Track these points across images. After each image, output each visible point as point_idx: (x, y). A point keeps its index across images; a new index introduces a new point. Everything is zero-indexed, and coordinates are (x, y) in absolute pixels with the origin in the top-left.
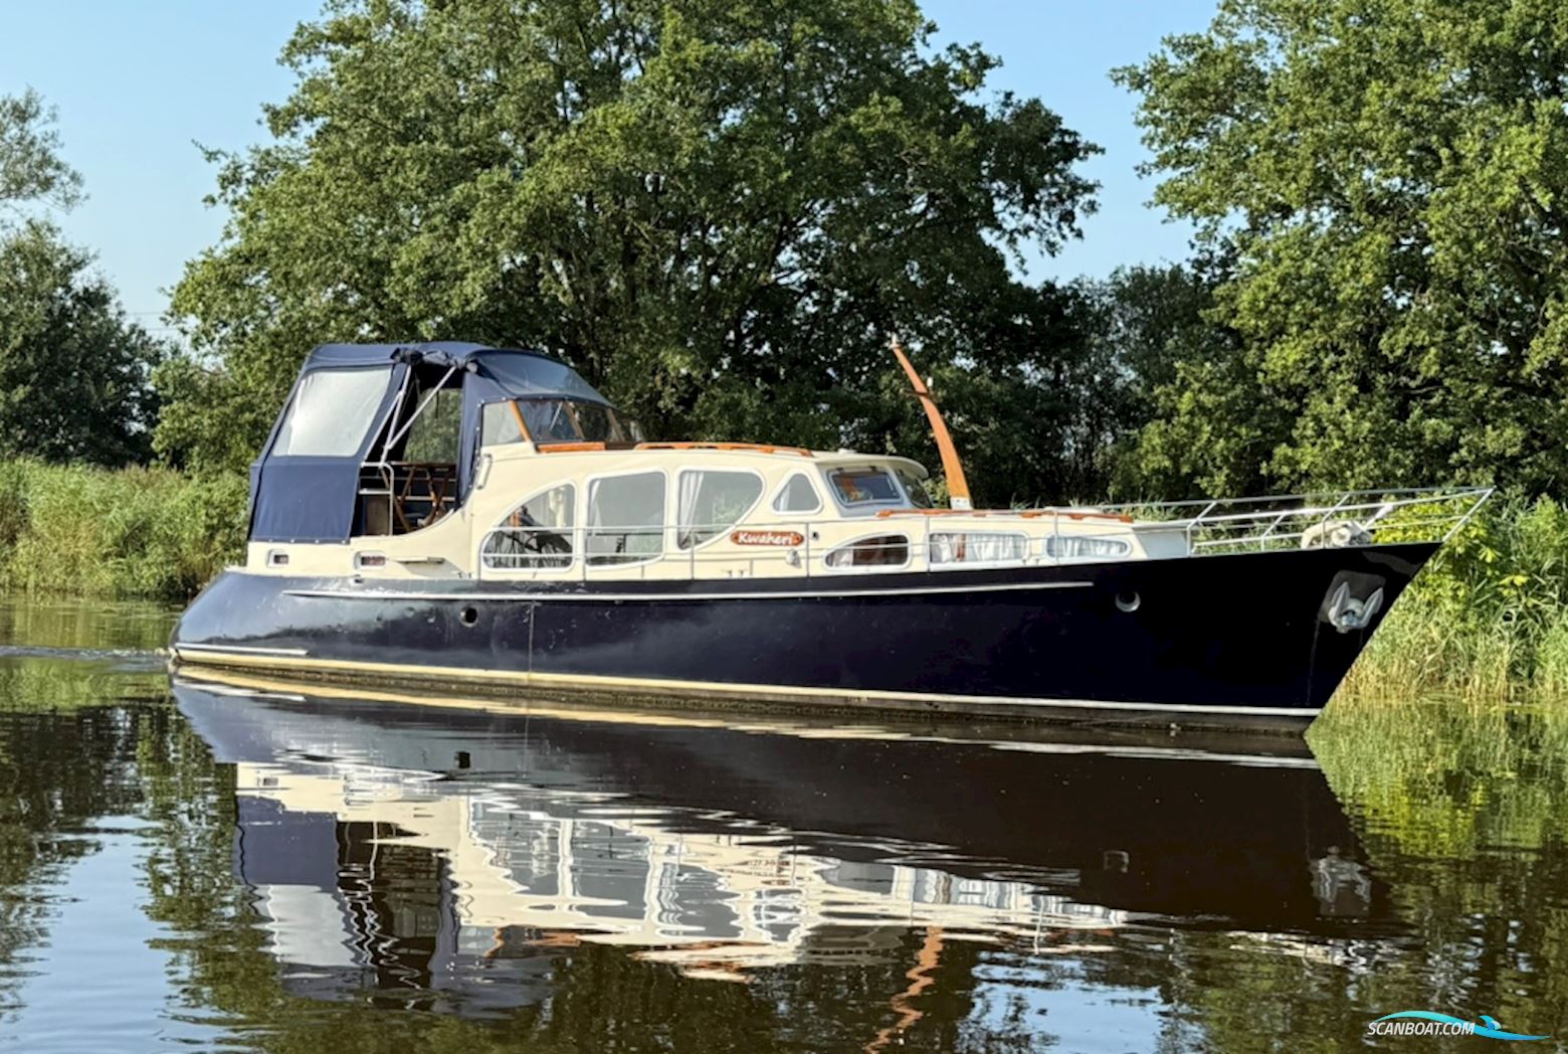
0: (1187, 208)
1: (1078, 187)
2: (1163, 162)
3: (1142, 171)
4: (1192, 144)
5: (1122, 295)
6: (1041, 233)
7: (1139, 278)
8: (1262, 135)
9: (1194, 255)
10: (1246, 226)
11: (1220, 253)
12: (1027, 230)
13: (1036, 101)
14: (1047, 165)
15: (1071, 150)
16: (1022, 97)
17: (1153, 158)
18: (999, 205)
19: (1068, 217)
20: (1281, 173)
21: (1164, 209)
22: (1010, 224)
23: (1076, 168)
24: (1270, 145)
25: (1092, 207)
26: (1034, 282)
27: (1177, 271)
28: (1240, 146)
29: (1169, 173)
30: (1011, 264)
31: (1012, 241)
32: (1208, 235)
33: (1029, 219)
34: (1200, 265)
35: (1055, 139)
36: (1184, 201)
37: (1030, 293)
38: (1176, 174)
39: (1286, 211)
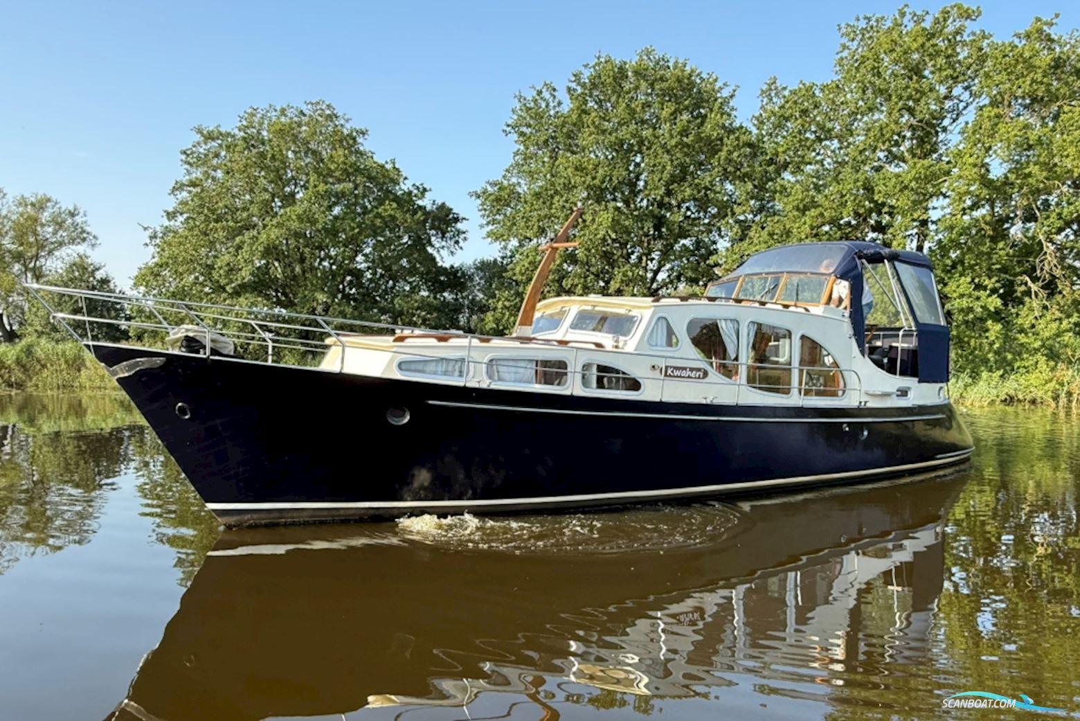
0: (497, 239)
1: (459, 232)
2: (488, 223)
3: (482, 226)
4: (497, 217)
5: (477, 268)
6: (448, 248)
7: (483, 263)
8: (521, 214)
9: (501, 255)
10: (517, 244)
11: (509, 254)
12: (443, 247)
13: (443, 204)
14: (448, 223)
15: (456, 220)
16: (439, 202)
17: (485, 222)
18: (433, 239)
19: (457, 242)
20: (528, 227)
21: (490, 239)
22: (437, 245)
23: (459, 226)
24: (523, 218)
25: (465, 239)
26: (447, 265)
27: (495, 261)
28: (514, 218)
29: (491, 227)
30: (438, 259)
31: (438, 251)
32: (505, 248)
33: (444, 243)
34: (503, 258)
35: (451, 216)
36: (497, 237)
37: (446, 269)
38: (493, 227)
39: (531, 240)
